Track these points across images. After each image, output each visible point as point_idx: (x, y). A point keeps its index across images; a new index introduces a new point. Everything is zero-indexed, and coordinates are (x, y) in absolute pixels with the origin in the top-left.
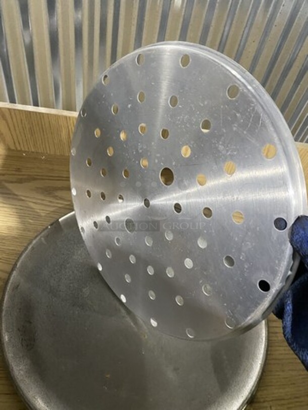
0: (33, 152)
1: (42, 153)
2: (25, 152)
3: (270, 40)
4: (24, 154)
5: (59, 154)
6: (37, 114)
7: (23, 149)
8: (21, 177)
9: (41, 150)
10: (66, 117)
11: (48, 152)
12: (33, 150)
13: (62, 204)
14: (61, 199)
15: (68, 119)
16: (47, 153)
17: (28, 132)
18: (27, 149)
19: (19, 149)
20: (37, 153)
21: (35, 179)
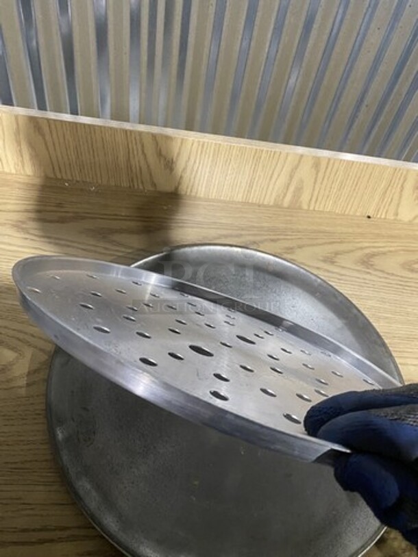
0: (77, 182)
1: (90, 183)
2: (68, 181)
3: (401, 27)
4: (67, 184)
5: (113, 184)
6: (86, 127)
7: (65, 177)
8: (64, 214)
9: (89, 178)
10: (126, 131)
11: (100, 181)
12: (78, 179)
13: (123, 252)
14: (120, 244)
15: (129, 134)
16: (97, 182)
17: (72, 153)
18: (70, 178)
19: (59, 177)
20: (83, 182)
21: (84, 218)
